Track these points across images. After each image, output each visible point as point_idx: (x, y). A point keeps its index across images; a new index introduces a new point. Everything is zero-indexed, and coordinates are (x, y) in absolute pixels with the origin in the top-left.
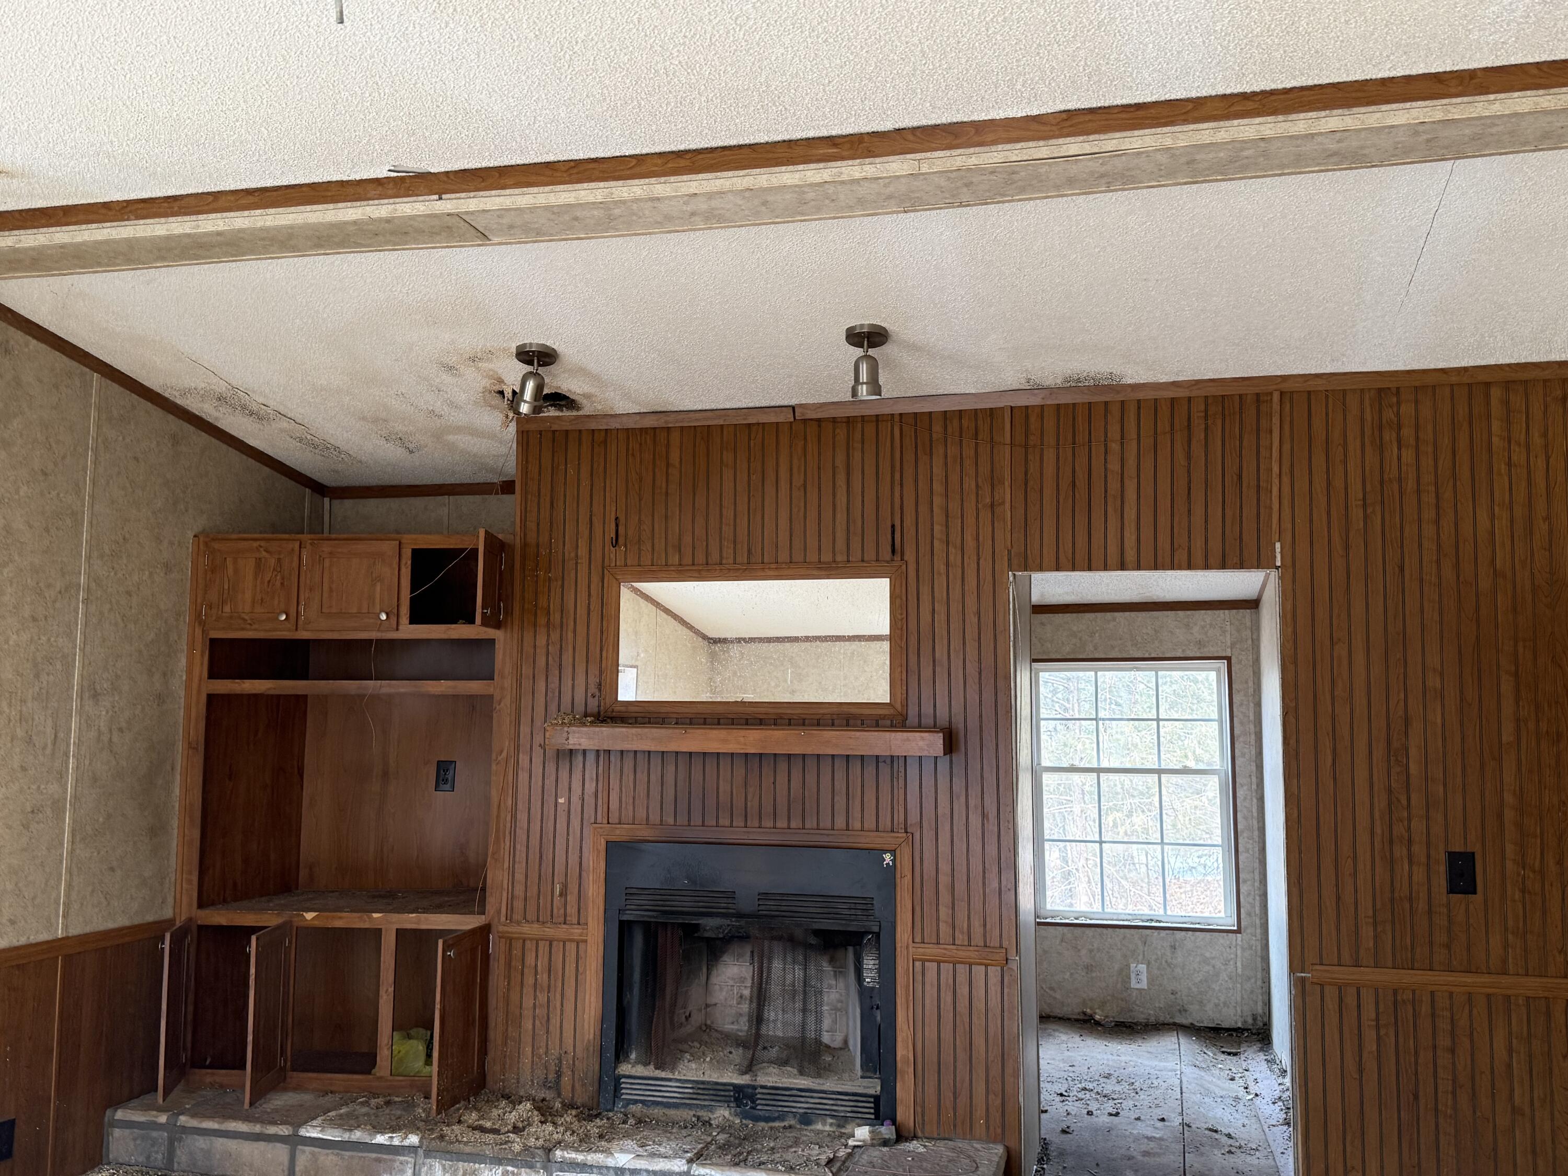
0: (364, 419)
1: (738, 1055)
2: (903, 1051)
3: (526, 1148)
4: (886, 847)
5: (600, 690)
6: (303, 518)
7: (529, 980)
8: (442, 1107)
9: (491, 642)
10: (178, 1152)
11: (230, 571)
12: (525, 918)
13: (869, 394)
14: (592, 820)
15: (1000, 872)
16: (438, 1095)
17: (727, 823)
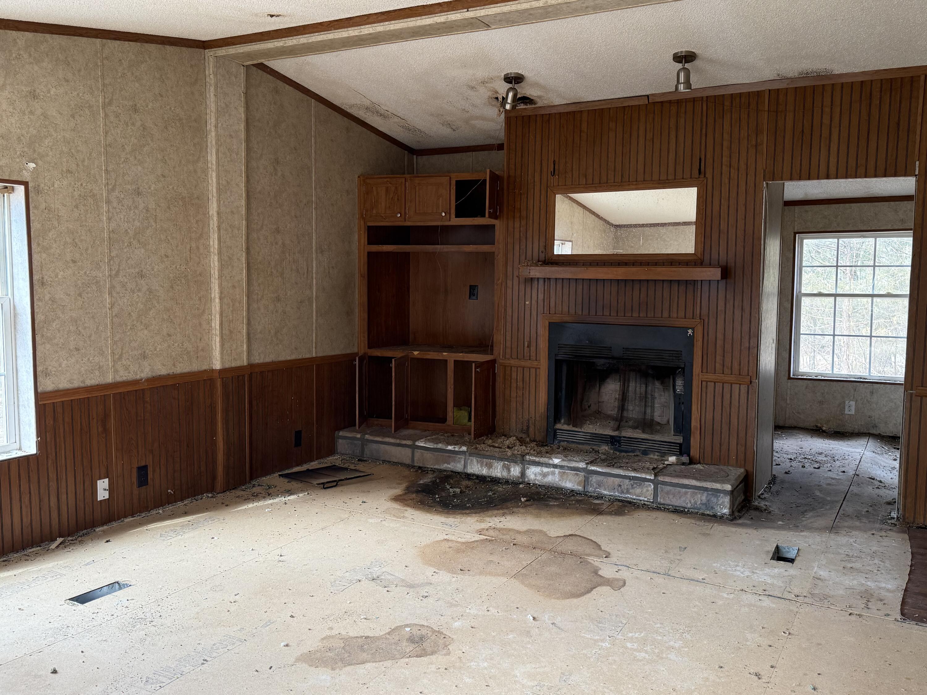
0: (432, 115)
1: (612, 423)
2: (695, 423)
3: (513, 454)
4: (689, 326)
5: (545, 249)
6: (405, 166)
7: (514, 385)
8: (477, 436)
9: (493, 226)
10: (366, 450)
11: (375, 193)
12: (511, 357)
13: (684, 89)
14: (542, 312)
15: (750, 339)
16: (474, 431)
17: (608, 314)
